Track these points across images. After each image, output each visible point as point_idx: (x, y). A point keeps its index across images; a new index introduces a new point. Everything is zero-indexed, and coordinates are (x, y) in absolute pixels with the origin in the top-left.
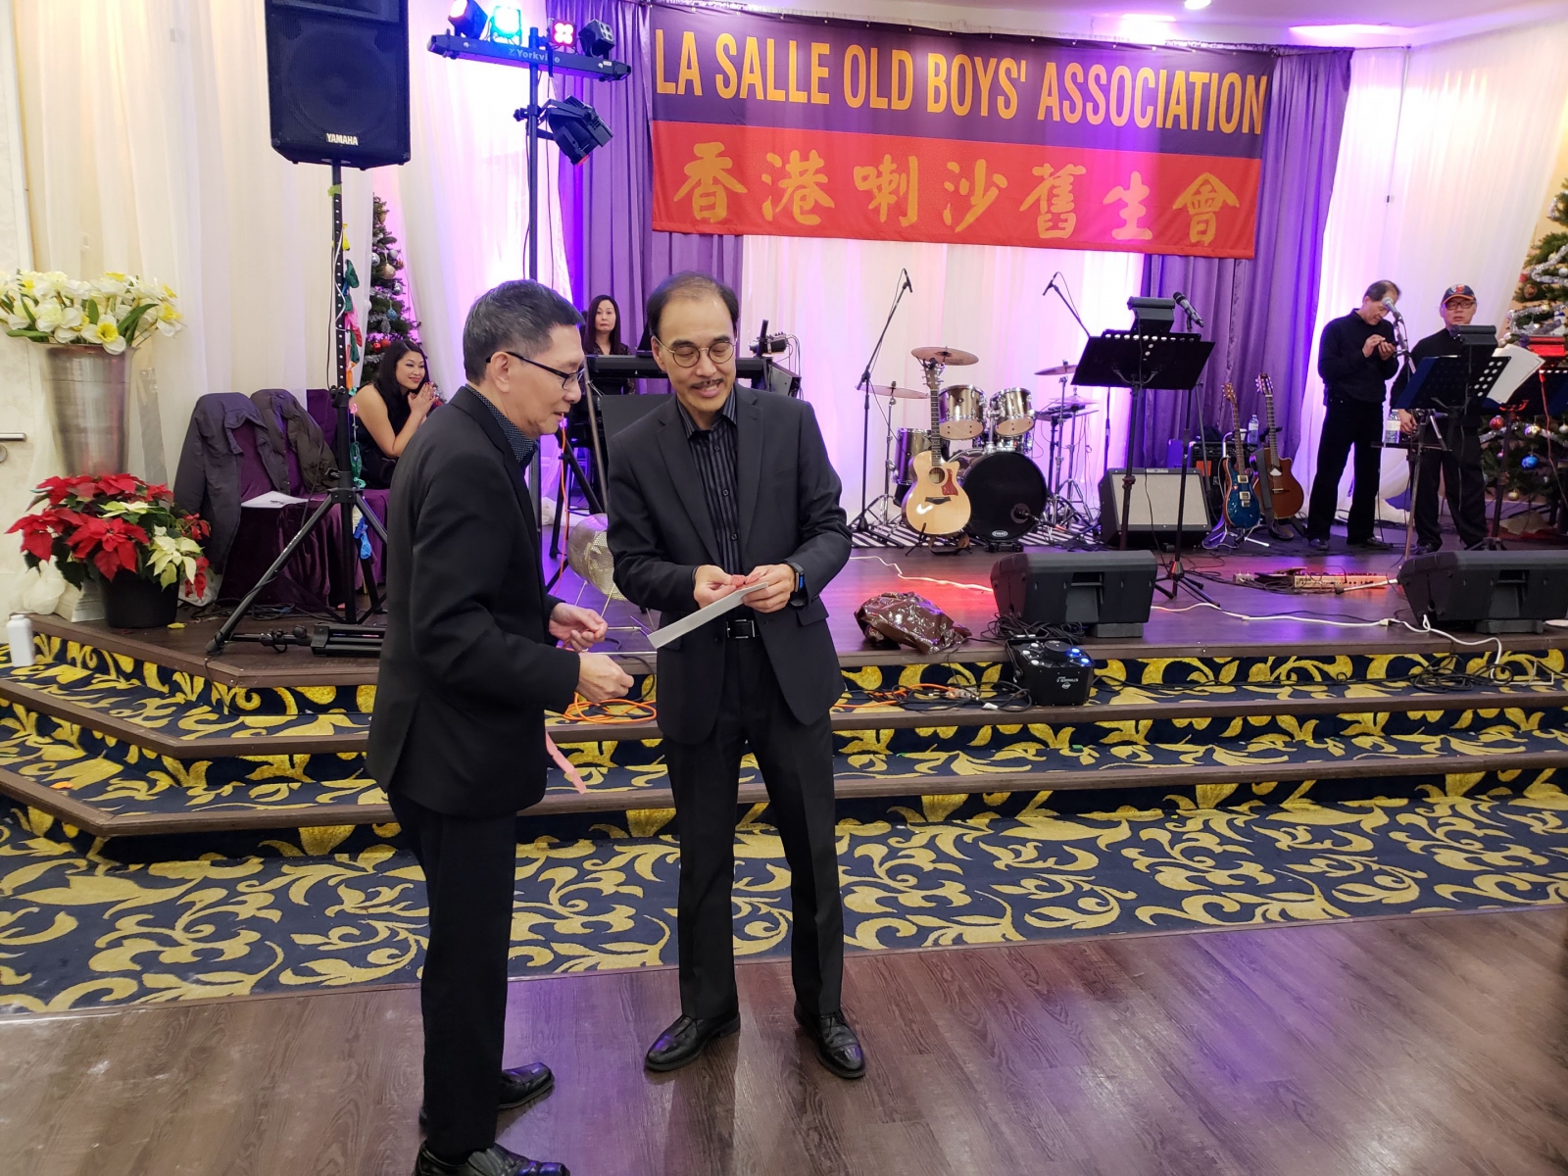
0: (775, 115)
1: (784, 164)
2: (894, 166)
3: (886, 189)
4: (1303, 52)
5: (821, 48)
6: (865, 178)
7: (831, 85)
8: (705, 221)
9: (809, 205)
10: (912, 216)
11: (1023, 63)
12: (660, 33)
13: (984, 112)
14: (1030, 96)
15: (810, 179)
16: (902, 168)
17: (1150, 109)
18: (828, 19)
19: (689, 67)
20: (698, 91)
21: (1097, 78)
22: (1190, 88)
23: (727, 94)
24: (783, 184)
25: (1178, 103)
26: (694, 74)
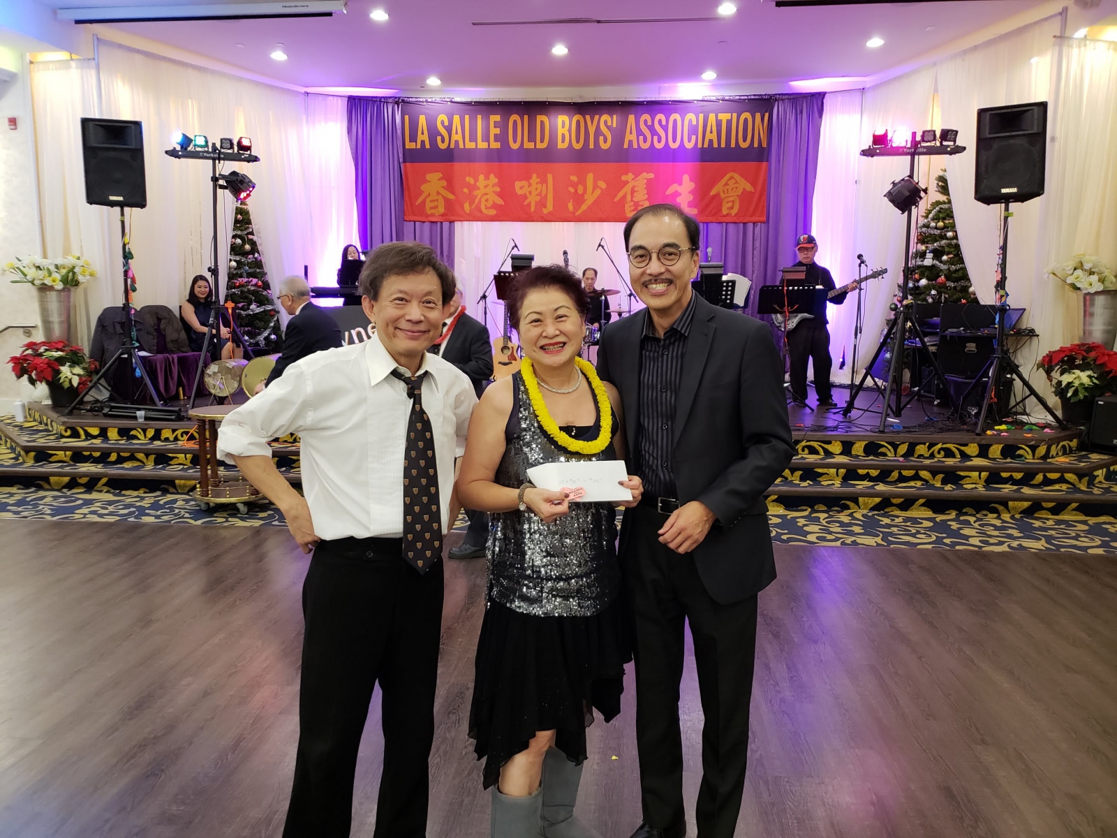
0: (469, 156)
1: (475, 182)
2: (539, 180)
3: (534, 193)
4: (792, 97)
5: (495, 118)
6: (521, 188)
7: (502, 138)
8: (432, 215)
9: (490, 204)
10: (550, 207)
11: (615, 117)
12: (407, 117)
13: (592, 146)
14: (619, 135)
15: (489, 190)
16: (543, 181)
17: (694, 137)
18: (499, 102)
19: (423, 134)
20: (428, 146)
21: (660, 121)
22: (719, 123)
23: (443, 146)
24: (476, 193)
25: (711, 132)
26: (426, 137)
